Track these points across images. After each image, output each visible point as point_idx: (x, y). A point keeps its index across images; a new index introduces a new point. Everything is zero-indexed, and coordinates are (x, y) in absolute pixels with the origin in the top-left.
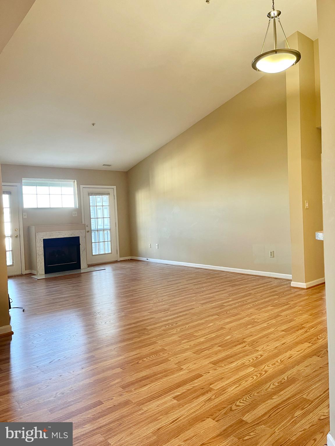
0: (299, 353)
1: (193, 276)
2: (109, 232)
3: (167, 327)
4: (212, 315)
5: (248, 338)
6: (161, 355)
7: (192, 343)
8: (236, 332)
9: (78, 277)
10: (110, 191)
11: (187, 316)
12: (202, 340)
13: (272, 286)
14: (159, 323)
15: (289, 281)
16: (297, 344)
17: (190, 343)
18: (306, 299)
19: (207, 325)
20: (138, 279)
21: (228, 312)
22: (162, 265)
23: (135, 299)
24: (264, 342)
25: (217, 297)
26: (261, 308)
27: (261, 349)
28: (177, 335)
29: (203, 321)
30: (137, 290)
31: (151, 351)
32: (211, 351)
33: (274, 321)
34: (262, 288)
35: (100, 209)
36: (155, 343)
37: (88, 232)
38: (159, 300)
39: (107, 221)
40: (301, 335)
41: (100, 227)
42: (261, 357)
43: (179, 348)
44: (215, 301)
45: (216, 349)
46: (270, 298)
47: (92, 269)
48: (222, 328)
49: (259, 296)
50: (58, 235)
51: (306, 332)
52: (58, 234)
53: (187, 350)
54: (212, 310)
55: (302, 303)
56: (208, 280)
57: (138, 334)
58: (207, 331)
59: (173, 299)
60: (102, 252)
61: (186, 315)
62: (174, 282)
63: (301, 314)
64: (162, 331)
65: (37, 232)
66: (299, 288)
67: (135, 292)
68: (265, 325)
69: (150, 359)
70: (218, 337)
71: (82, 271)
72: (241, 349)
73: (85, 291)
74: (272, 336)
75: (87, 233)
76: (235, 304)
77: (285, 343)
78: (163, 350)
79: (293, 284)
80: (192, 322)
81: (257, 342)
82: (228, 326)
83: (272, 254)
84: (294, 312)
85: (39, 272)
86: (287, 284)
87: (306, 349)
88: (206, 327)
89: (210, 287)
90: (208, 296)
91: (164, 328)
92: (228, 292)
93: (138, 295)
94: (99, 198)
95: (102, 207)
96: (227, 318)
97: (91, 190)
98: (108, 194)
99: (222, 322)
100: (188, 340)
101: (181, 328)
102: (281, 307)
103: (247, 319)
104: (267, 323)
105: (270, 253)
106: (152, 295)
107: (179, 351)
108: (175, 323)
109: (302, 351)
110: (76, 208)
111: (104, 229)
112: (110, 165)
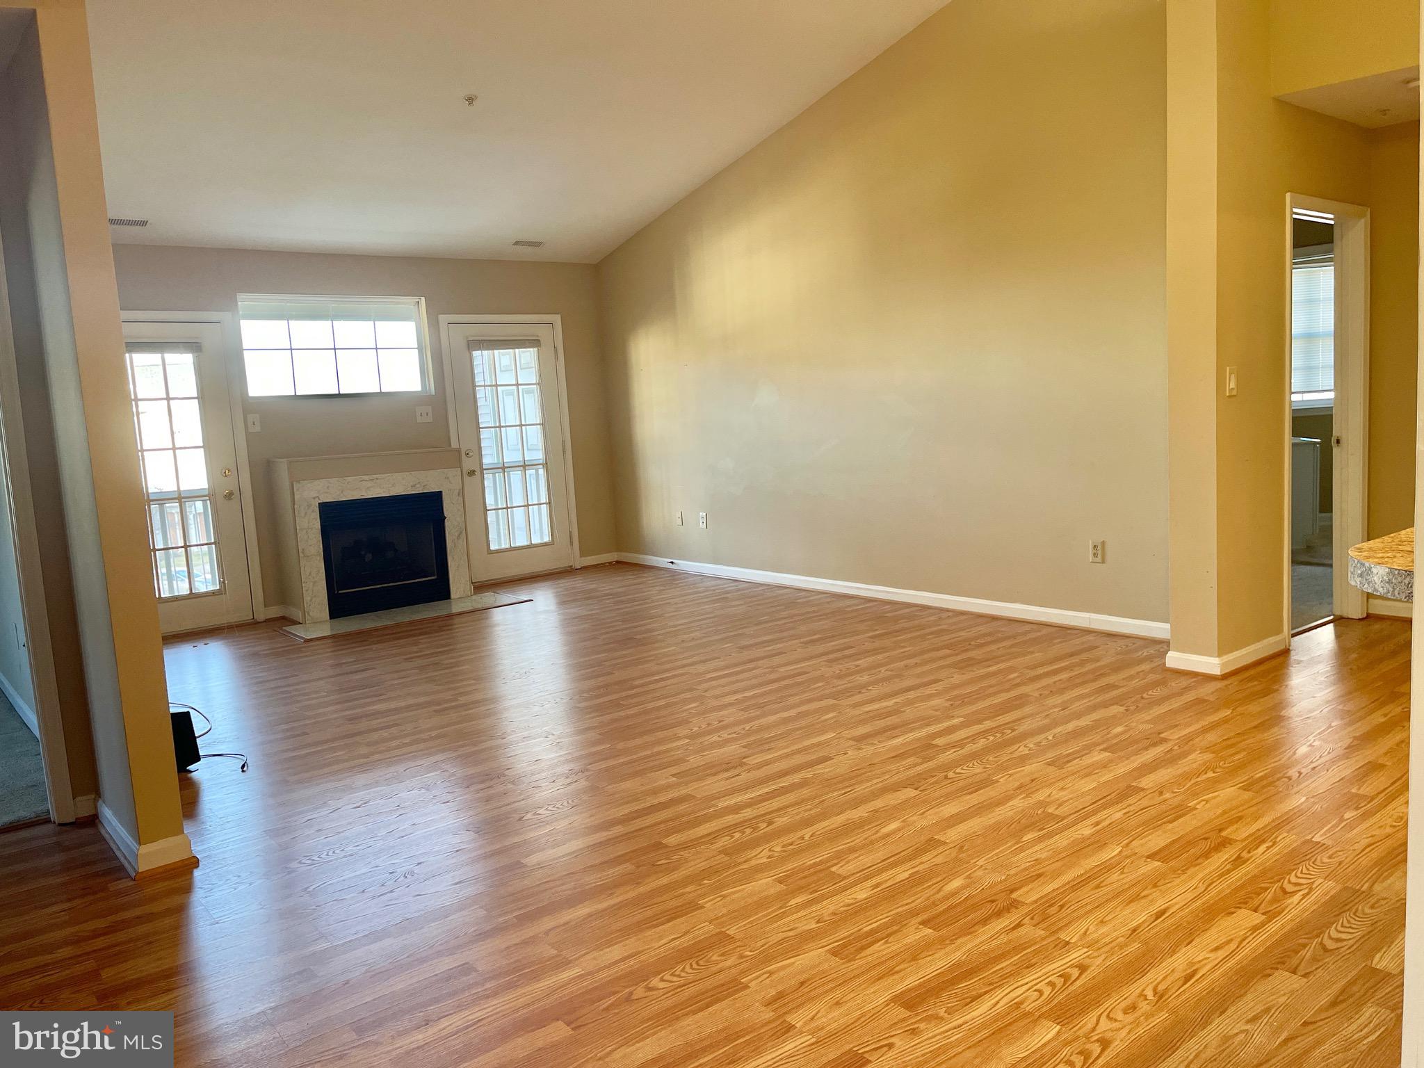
0: (1221, 954)
1: (826, 627)
2: (541, 471)
3: (737, 835)
4: (895, 788)
5: (1025, 889)
6: (716, 963)
7: (829, 907)
8: (981, 863)
9: (440, 629)
10: (543, 333)
11: (805, 792)
12: (861, 893)
13: (1098, 664)
14: (707, 818)
15: (1158, 647)
16: (1211, 913)
17: (818, 906)
18: (1225, 721)
19: (877, 828)
20: (638, 637)
21: (951, 775)
22: (719, 582)
23: (627, 717)
24: (1089, 907)
25: (909, 713)
26: (1069, 758)
27: (1080, 939)
28: (772, 873)
29: (861, 812)
30: (637, 683)
31: (676, 943)
32: (895, 946)
33: (1116, 814)
34: (1064, 676)
35: (511, 394)
36: (692, 907)
37: (472, 473)
38: (709, 724)
39: (535, 436)
40: (1222, 875)
41: (511, 457)
42: (1080, 975)
43: (776, 933)
44: (904, 727)
45: (915, 934)
46: (1096, 716)
47: (488, 598)
48: (932, 844)
49: (1054, 707)
50: (368, 488)
51: (1238, 861)
52: (369, 484)
53: (807, 938)
54: (893, 767)
55: (1212, 737)
56: (877, 644)
57: (633, 867)
58: (880, 855)
59: (757, 718)
60: (521, 541)
61: (804, 784)
62: (759, 652)
63: (1214, 784)
64: (720, 852)
65: (298, 482)
66: (1195, 674)
67: (629, 689)
68: (1087, 832)
69: (675, 979)
70: (916, 881)
71: (456, 606)
72: (1004, 938)
73: (459, 687)
74: (1115, 879)
75: (465, 477)
76: (973, 738)
77: (1164, 911)
78: (721, 940)
79: (1175, 659)
80: (823, 816)
81: (1062, 907)
82: (953, 835)
83: (1100, 551)
84: (1187, 776)
85: (311, 614)
86: (1149, 658)
87: (1244, 940)
88: (873, 837)
89: (883, 670)
90: (876, 706)
91: (724, 842)
92: (947, 690)
93: (638, 704)
94: (504, 357)
95: (515, 387)
96: (949, 797)
97: (473, 331)
98: (535, 343)
99: (932, 817)
100: (811, 893)
101: (785, 840)
102: (1137, 753)
103: (1018, 803)
104: (1094, 819)
105: (1091, 547)
106: (686, 701)
107: (779, 943)
108: (762, 821)
109: (1233, 946)
110: (427, 393)
111: (526, 464)
112: (537, 244)
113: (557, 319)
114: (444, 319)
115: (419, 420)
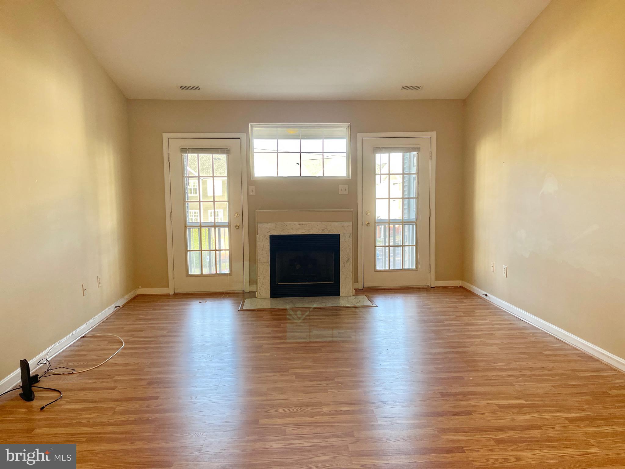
2: (414, 226)
10: (422, 143)
37: (368, 224)
41: (395, 216)
50: (297, 229)
52: (298, 227)
60: (397, 266)
85: (261, 293)
98: (416, 149)
110: (348, 178)
111: (404, 221)
112: (418, 88)
113: (433, 134)
114: (360, 135)
115: (341, 192)
